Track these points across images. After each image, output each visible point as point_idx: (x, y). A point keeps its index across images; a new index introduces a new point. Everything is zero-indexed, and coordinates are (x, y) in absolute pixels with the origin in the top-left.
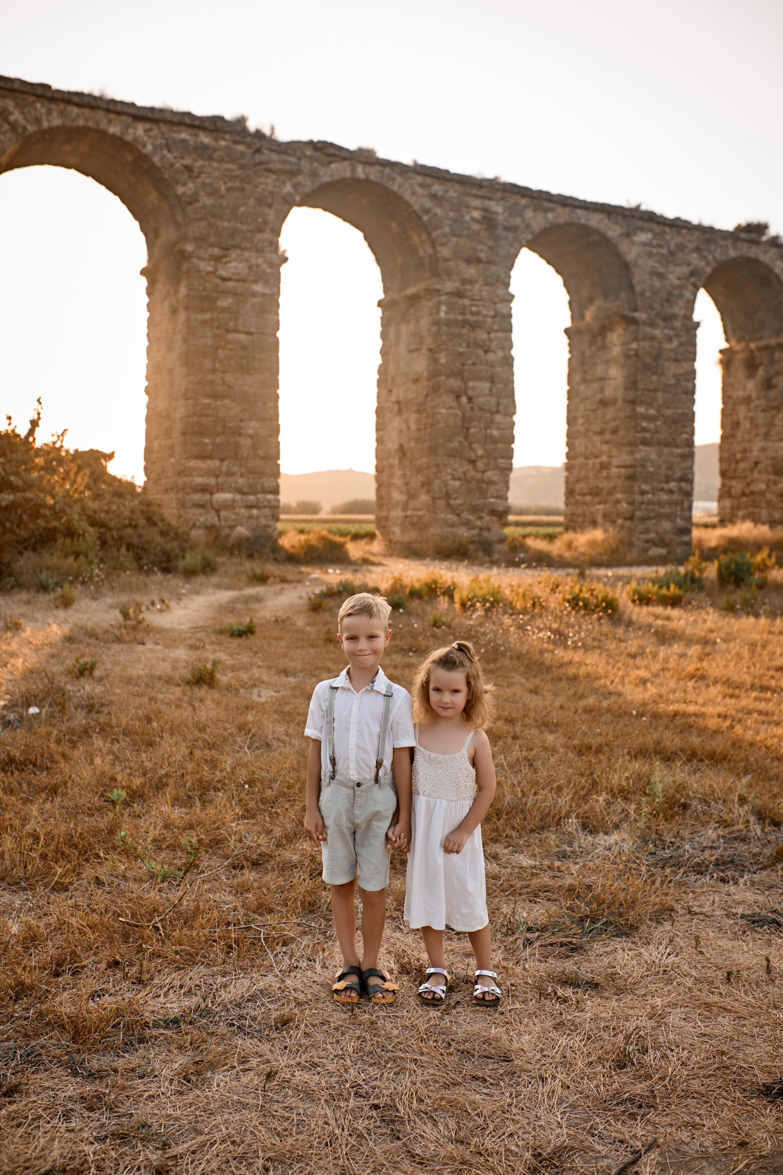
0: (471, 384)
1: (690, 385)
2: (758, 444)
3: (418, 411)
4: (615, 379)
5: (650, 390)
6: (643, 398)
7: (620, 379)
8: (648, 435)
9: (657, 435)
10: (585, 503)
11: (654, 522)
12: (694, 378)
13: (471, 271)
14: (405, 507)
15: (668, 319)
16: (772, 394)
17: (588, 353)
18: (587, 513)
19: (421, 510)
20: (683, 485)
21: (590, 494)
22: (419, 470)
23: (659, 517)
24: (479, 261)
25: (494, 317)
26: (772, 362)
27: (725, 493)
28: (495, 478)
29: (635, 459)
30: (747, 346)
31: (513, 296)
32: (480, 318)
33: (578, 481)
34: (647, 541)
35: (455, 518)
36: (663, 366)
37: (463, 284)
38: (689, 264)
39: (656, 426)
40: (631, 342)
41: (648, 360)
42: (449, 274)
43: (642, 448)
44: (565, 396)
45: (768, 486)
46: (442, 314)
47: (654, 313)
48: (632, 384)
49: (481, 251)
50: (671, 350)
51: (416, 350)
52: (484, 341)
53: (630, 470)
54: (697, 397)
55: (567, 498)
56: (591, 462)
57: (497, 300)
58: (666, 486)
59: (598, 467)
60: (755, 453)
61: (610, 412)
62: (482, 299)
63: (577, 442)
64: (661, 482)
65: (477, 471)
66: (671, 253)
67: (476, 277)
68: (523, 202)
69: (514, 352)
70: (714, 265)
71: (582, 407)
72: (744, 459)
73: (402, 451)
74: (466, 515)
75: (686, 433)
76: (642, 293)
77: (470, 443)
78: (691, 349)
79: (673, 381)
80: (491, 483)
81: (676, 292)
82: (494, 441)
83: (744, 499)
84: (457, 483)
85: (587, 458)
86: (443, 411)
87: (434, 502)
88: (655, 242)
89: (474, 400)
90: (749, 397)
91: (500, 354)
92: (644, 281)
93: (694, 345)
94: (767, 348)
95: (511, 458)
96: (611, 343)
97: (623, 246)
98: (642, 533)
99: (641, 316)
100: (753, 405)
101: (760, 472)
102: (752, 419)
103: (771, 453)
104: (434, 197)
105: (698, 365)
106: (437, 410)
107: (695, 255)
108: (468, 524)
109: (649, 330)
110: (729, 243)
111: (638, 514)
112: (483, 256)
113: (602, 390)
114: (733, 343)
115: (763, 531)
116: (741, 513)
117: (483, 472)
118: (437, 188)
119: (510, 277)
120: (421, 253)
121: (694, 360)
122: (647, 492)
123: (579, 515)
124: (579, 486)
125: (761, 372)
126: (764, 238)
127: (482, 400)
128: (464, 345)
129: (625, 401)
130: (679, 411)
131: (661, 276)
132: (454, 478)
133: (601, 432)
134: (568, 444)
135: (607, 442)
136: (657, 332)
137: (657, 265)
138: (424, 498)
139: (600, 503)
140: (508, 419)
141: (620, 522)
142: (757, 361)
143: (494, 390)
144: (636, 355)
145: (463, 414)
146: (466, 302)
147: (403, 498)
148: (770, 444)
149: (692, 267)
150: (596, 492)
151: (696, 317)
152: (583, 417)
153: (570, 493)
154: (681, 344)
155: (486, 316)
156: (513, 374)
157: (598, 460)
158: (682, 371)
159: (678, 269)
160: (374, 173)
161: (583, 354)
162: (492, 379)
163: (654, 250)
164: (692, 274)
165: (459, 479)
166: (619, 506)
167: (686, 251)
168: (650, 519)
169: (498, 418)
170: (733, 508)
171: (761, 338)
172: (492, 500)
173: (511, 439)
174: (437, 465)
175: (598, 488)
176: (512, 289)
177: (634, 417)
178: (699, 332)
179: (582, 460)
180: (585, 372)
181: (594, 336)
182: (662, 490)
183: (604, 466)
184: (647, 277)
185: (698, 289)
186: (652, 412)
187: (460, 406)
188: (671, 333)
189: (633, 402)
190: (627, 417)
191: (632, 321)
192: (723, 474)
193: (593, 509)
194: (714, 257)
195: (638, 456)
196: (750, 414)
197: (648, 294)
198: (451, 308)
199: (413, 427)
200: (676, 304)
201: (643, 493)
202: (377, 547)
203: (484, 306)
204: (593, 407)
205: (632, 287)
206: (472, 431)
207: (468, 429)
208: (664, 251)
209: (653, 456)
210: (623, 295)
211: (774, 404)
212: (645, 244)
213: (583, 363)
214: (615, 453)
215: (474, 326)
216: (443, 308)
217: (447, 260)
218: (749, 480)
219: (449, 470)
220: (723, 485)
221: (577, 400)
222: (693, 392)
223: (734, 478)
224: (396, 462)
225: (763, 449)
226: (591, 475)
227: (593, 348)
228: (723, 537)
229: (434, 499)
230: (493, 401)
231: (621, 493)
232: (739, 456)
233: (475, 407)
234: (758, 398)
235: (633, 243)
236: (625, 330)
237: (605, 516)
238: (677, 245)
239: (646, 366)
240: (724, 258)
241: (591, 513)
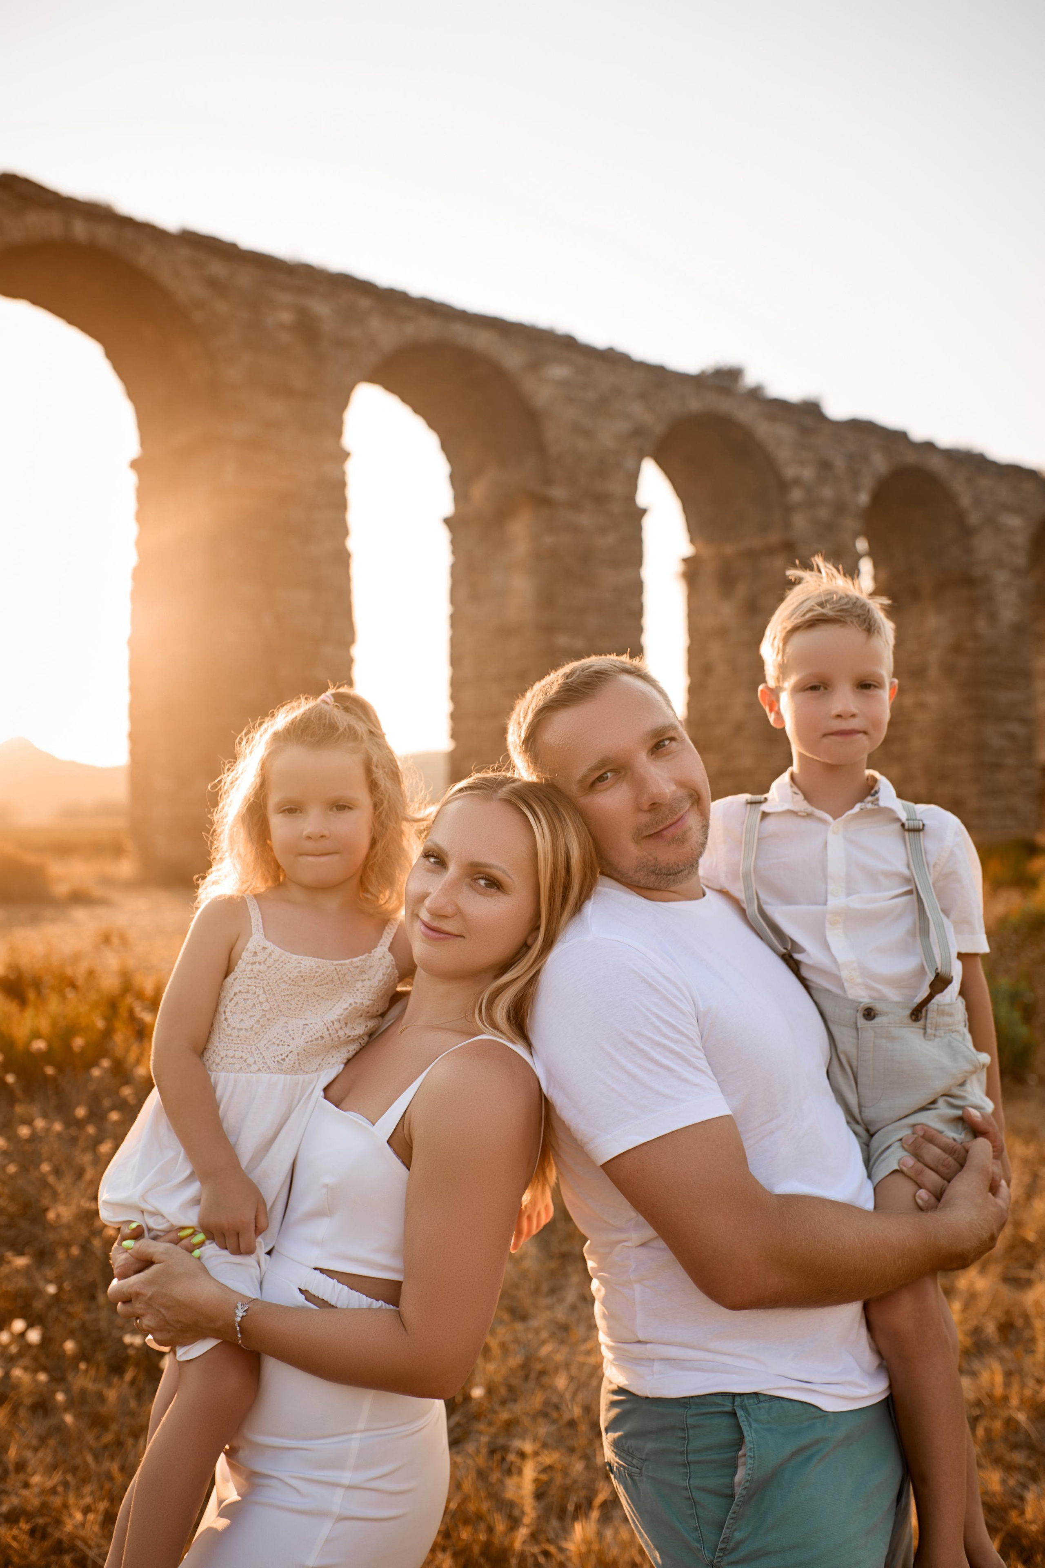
1: (633, 603)
4: (519, 593)
5: (574, 611)
6: (565, 621)
7: (529, 593)
12: (641, 593)
13: (277, 409)
15: (599, 499)
17: (478, 554)
24: (291, 392)
25: (317, 485)
26: (757, 572)
30: (720, 551)
36: (593, 574)
38: (630, 418)
40: (545, 535)
41: (570, 562)
44: (448, 622)
47: (578, 489)
48: (547, 601)
50: (606, 548)
54: (644, 622)
56: (486, 725)
57: (321, 457)
63: (466, 695)
66: (602, 400)
67: (285, 418)
68: (365, 303)
69: (350, 543)
70: (667, 421)
71: (471, 639)
76: (559, 459)
78: (634, 548)
79: (611, 597)
81: (611, 460)
88: (576, 381)
90: (725, 627)
91: (327, 545)
92: (561, 440)
93: (639, 542)
94: (748, 553)
96: (512, 537)
97: (528, 383)
99: (558, 493)
100: (729, 638)
104: (213, 283)
107: (638, 405)
109: (571, 515)
110: (690, 391)
112: (296, 383)
113: (500, 609)
114: (702, 547)
118: (218, 268)
119: (342, 420)
121: (639, 564)
125: (742, 587)
126: (739, 389)
127: (298, 619)
129: (537, 627)
131: (586, 433)
136: (583, 520)
137: (580, 416)
140: (341, 651)
142: (736, 573)
144: (553, 554)
149: (634, 423)
151: (641, 500)
152: (474, 654)
154: (618, 540)
155: (303, 483)
156: (349, 579)
158: (621, 581)
159: (613, 424)
160: (104, 234)
161: (472, 555)
162: (315, 585)
163: (576, 394)
164: (635, 433)
167: (626, 397)
169: (326, 649)
171: (740, 539)
176: (346, 442)
178: (647, 523)
180: (474, 584)
181: (487, 525)
184: (566, 434)
185: (642, 459)
186: (578, 643)
188: (606, 522)
189: (548, 629)
190: (537, 653)
194: (666, 409)
196: (727, 653)
197: (568, 460)
200: (612, 478)
204: (489, 638)
205: (540, 448)
208: (591, 395)
210: (529, 461)
212: (562, 383)
213: (472, 569)
216: (229, 466)
221: (466, 625)
222: (640, 615)
227: (486, 547)
232: (712, 716)
235: (543, 379)
236: (533, 515)
238: (611, 387)
240: (682, 412)
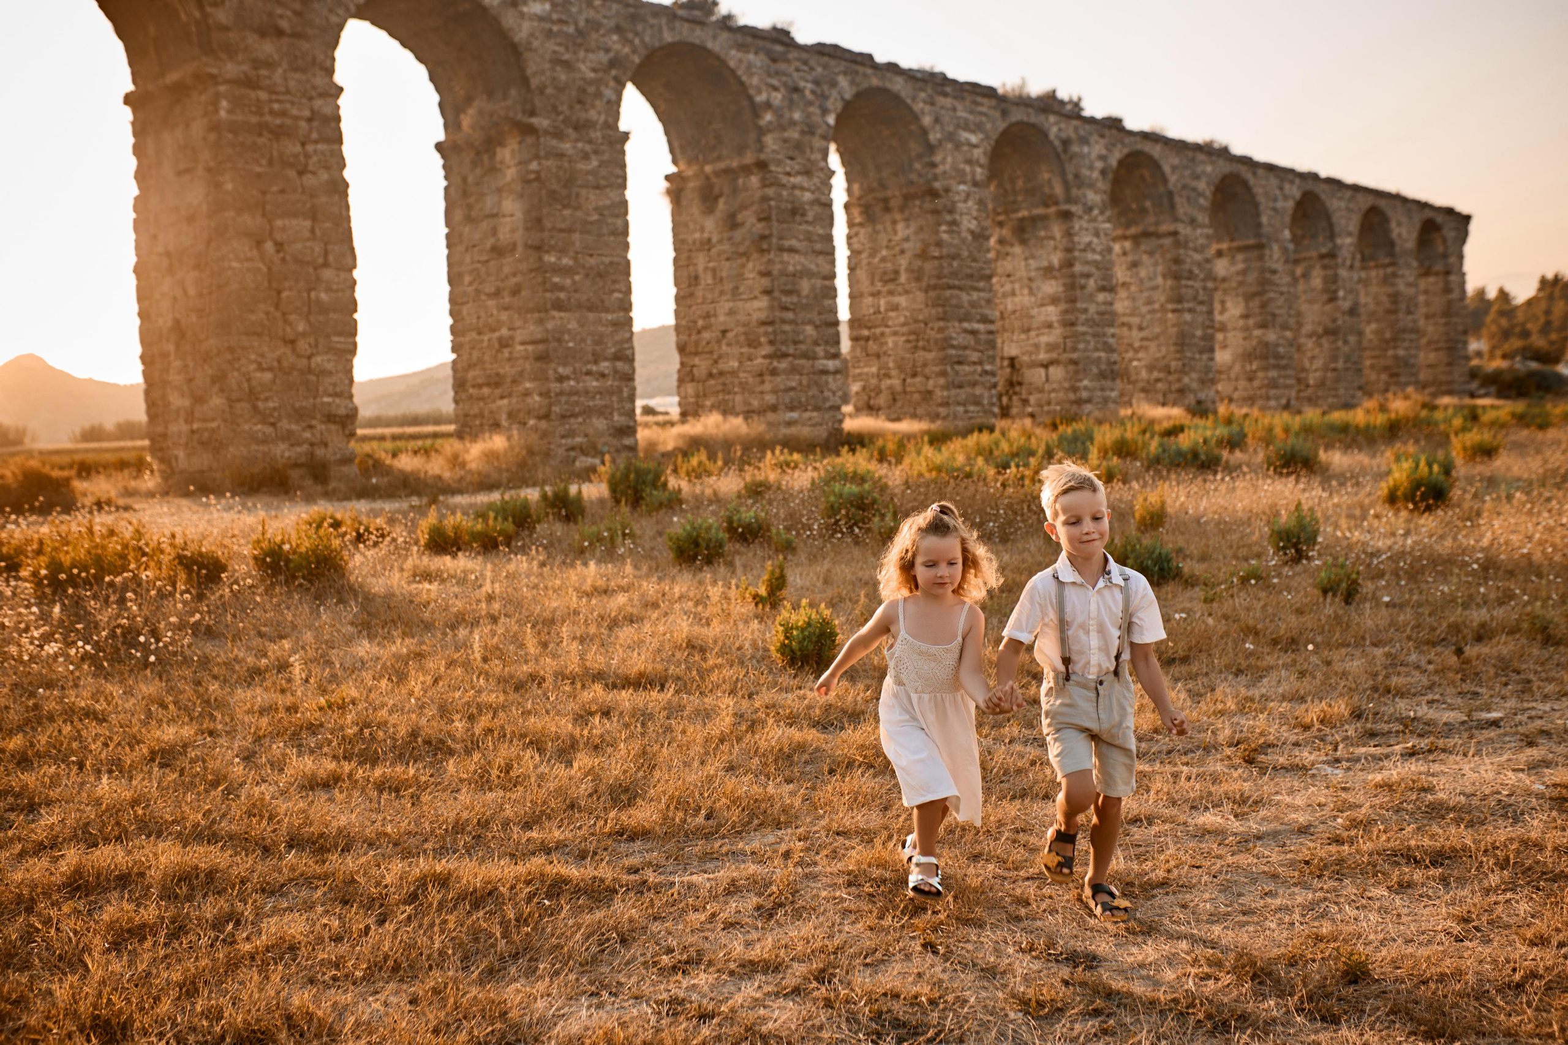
0: (279, 223)
1: (619, 222)
2: (725, 305)
3: (197, 267)
4: (512, 215)
5: (561, 231)
6: (553, 242)
7: (519, 215)
8: (562, 295)
9: (577, 296)
10: (482, 398)
11: (580, 420)
12: (626, 213)
13: (267, 48)
14: (190, 417)
15: (581, 127)
16: (738, 234)
17: (471, 179)
18: (486, 413)
19: (213, 420)
20: (620, 365)
21: (488, 385)
22: (206, 359)
23: (588, 412)
24: (280, 33)
25: (310, 120)
26: (735, 191)
27: (686, 375)
28: (329, 366)
29: (547, 331)
30: (702, 170)
31: (341, 89)
32: (288, 122)
33: (471, 366)
34: (572, 449)
35: (269, 430)
36: (577, 195)
37: (256, 69)
38: (607, 50)
39: (574, 283)
40: (530, 161)
41: (555, 186)
42: (231, 51)
43: (556, 314)
44: (444, 242)
45: (741, 362)
46: (223, 114)
47: (561, 118)
48: (535, 222)
49: (281, 17)
50: (588, 173)
51: (187, 171)
52: (296, 156)
53: (541, 347)
54: (630, 239)
55: (456, 393)
56: (486, 338)
57: (314, 93)
58: (594, 368)
59: (497, 346)
60: (722, 318)
61: (508, 264)
62: (288, 92)
63: (465, 310)
64: (589, 362)
65: (299, 356)
66: (580, 32)
67: (276, 57)
69: (347, 174)
70: (643, 52)
71: (468, 260)
72: (705, 328)
73: (178, 330)
74: (285, 424)
75: (620, 291)
76: (542, 90)
77: (284, 314)
78: (619, 172)
79: (596, 217)
80: (323, 373)
81: (591, 90)
82: (324, 309)
83: (712, 382)
84: (268, 376)
85: (479, 333)
86: (235, 264)
87: (231, 407)
88: (555, 16)
89: (286, 247)
90: (709, 240)
91: (325, 176)
92: (543, 72)
93: (623, 166)
94: (727, 171)
95: (355, 334)
96: (502, 162)
97: (509, 19)
98: (563, 437)
99: (541, 122)
100: (714, 251)
101: (729, 345)
102: (714, 270)
103: (742, 318)
105: (629, 194)
106: (226, 264)
107: (615, 37)
108: (289, 437)
109: (554, 142)
110: (664, 21)
111: (556, 409)
112: (284, 24)
113: (494, 231)
114: (683, 166)
115: (736, 425)
116: (708, 403)
117: (309, 357)
119: (334, 59)
120: (183, 17)
121: (624, 186)
122: (568, 378)
123: (475, 416)
124: (471, 374)
125: (721, 205)
126: (714, 18)
127: (299, 246)
128: (264, 162)
129: (527, 246)
130: (607, 260)
131: (567, 65)
132: (261, 368)
133: (497, 294)
134: (452, 313)
135: (506, 309)
136: (566, 146)
137: (561, 49)
138: (217, 401)
139: (502, 397)
140: (343, 275)
141: (532, 422)
142: (716, 190)
143: (318, 233)
144: (538, 179)
145: (269, 269)
146: (263, 95)
147: (187, 403)
148: (740, 304)
149: (612, 54)
150: (495, 382)
151: (623, 126)
152: (471, 272)
153: (460, 385)
154: (602, 164)
155: (297, 118)
156: (348, 207)
157: (497, 334)
158: (608, 202)
159: (591, 56)
161: (464, 180)
162: (313, 215)
163: (555, 28)
164: (613, 63)
165: (270, 369)
166: (529, 400)
167: (602, 32)
168: (574, 415)
169: (327, 274)
170: (697, 396)
171: (719, 158)
172: (326, 399)
173: (353, 306)
174: (231, 350)
175: (498, 374)
176: (339, 78)
177: (541, 269)
178: (628, 147)
179: (474, 335)
180: (470, 207)
181: (478, 153)
182: (589, 373)
183: (504, 343)
184: (547, 66)
185: (623, 86)
186: (566, 261)
187: (262, 257)
188: (588, 147)
189: (538, 248)
190: (531, 271)
191: (531, 130)
192: (682, 349)
193: (493, 406)
194: (642, 41)
195: (550, 326)
196: (711, 265)
197: (549, 91)
198: (237, 105)
199: (192, 291)
200: (593, 106)
201: (561, 379)
202: (149, 482)
203: (293, 103)
204: (485, 258)
205: (525, 81)
206: (285, 294)
207: (279, 292)
208: (571, 29)
209: (573, 325)
210: (513, 92)
211: (742, 249)
212: (541, 19)
213: (465, 194)
214: (518, 324)
215: (278, 133)
216: (224, 103)
217: (227, 29)
218: (715, 356)
219: (253, 357)
220: (682, 364)
221: (460, 248)
222: (625, 232)
223: (696, 354)
224: (171, 347)
225: (731, 312)
226: (487, 358)
227: (479, 171)
228: (681, 436)
229: (231, 402)
230: (318, 249)
231: (531, 380)
232: (700, 323)
233: (288, 258)
234: (720, 241)
235: (522, 15)
236: (520, 143)
237: (510, 415)
238: (587, 21)
239: (552, 194)
240: (657, 44)
241: (491, 412)
